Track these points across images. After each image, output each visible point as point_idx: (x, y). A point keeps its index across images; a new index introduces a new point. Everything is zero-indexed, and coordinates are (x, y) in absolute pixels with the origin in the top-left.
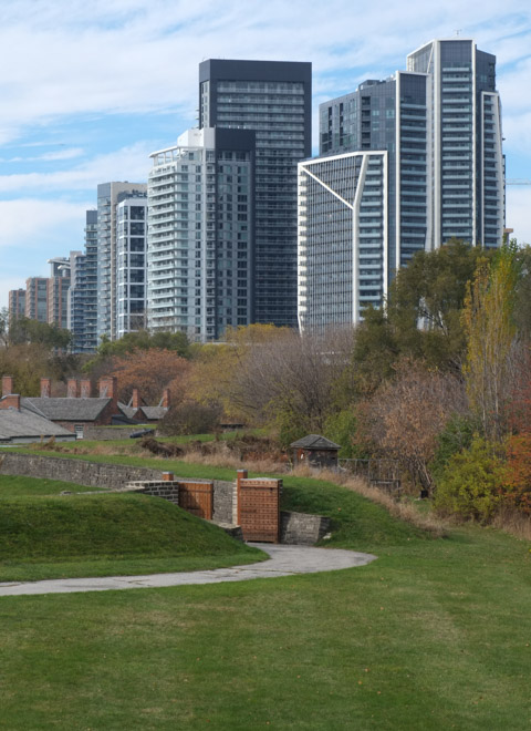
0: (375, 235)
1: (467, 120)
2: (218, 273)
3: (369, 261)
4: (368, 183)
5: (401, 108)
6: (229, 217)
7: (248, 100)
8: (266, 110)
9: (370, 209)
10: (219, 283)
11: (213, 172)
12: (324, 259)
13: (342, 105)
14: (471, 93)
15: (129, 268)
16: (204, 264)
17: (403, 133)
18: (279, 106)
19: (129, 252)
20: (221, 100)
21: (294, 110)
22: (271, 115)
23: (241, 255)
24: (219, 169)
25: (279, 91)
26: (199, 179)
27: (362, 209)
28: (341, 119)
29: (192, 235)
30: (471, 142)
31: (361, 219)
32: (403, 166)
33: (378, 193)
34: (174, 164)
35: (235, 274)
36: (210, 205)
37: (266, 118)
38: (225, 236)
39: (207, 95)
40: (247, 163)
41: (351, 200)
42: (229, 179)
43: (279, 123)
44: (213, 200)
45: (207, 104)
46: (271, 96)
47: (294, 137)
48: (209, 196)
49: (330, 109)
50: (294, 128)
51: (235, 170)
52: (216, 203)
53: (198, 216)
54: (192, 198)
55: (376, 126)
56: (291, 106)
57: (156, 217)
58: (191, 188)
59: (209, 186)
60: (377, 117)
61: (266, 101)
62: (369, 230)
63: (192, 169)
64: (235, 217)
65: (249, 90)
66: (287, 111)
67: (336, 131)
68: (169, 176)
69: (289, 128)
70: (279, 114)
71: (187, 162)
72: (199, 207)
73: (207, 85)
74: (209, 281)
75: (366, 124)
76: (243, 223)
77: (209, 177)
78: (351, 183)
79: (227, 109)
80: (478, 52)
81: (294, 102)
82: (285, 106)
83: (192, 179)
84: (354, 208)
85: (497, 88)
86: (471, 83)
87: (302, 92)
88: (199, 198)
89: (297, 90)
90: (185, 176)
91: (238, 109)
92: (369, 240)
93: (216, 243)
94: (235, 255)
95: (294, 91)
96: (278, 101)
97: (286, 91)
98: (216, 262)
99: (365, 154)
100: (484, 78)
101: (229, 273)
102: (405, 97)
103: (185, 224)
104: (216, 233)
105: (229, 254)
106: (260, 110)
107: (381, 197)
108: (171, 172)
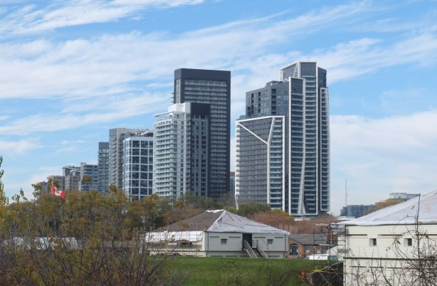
0: (278, 157)
1: (313, 101)
2: (192, 175)
3: (275, 170)
4: (275, 131)
5: (292, 95)
6: (197, 147)
7: (199, 89)
8: (208, 94)
9: (276, 144)
10: (192, 180)
11: (190, 124)
12: (251, 168)
13: (260, 93)
14: (315, 88)
15: (132, 172)
16: (185, 170)
17: (292, 107)
18: (214, 92)
19: (132, 164)
20: (186, 89)
21: (222, 95)
22: (210, 96)
23: (203, 166)
24: (193, 123)
25: (214, 85)
26: (183, 128)
27: (272, 144)
28: (260, 100)
29: (179, 156)
30: (315, 112)
31: (271, 149)
32: (292, 124)
33: (280, 136)
34: (170, 120)
35: (200, 175)
36: (188, 141)
37: (208, 98)
38: (195, 157)
39: (179, 86)
40: (206, 120)
41: (266, 140)
42: (198, 128)
43: (214, 101)
44: (189, 138)
45: (179, 90)
46: (211, 87)
47: (222, 108)
48: (187, 136)
49: (253, 95)
50: (222, 103)
51: (201, 124)
52: (191, 140)
53: (182, 146)
54: (179, 137)
55: (279, 103)
56: (220, 92)
57: (158, 146)
58: (179, 132)
59: (188, 131)
60: (280, 100)
61: (208, 90)
62: (275, 154)
63: (179, 123)
64: (200, 147)
65: (200, 84)
66: (218, 95)
67: (256, 106)
68: (167, 126)
69: (219, 103)
70: (214, 96)
71: (176, 119)
72: (182, 142)
73: (179, 81)
74: (187, 179)
75: (274, 102)
76: (204, 150)
77: (188, 127)
78: (266, 131)
79: (189, 93)
80: (319, 68)
81: (222, 90)
82: (217, 92)
83: (179, 127)
84: (268, 143)
85: (327, 86)
86: (315, 83)
87: (225, 86)
88: (182, 137)
89: (223, 85)
90: (176, 126)
91: (194, 93)
92: (275, 159)
93: (191, 160)
94: (200, 166)
95: (222, 85)
96: (214, 90)
97: (218, 85)
98: (191, 169)
99: (274, 117)
100: (321, 81)
101: (197, 175)
102: (294, 90)
103: (175, 150)
104: (191, 155)
105: (197, 165)
106: (205, 94)
107: (281, 138)
108: (168, 124)
